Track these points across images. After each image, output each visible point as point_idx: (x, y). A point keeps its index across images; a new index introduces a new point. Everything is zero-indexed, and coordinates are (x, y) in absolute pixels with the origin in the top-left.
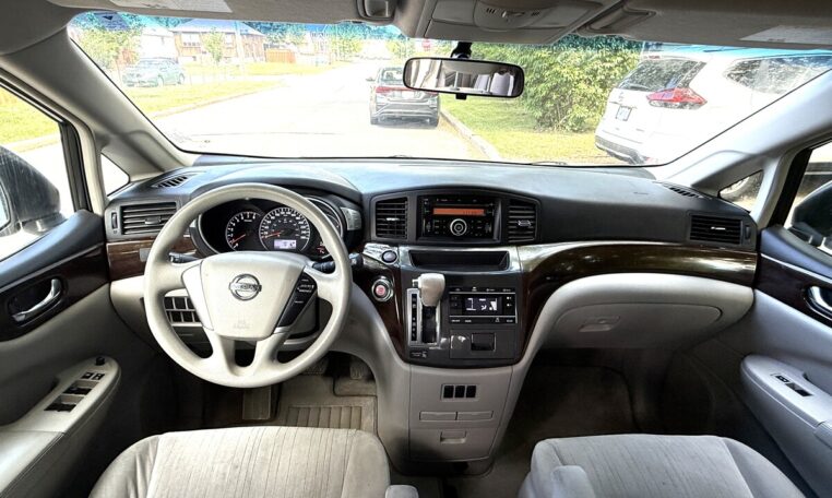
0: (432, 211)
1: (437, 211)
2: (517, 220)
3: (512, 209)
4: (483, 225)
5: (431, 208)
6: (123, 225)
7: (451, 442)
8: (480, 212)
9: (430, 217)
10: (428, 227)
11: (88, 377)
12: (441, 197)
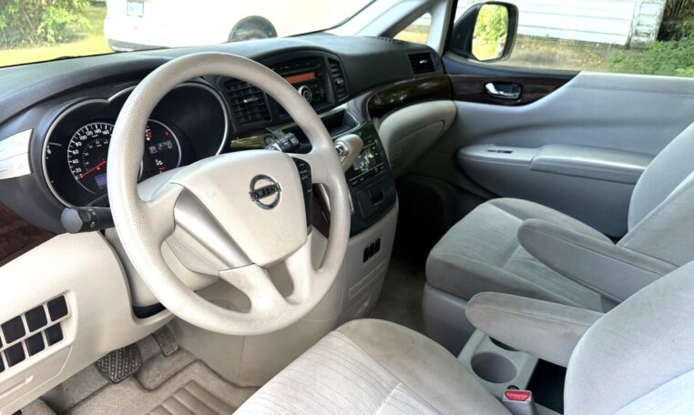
3: (332, 68)
4: (319, 89)
8: (311, 76)
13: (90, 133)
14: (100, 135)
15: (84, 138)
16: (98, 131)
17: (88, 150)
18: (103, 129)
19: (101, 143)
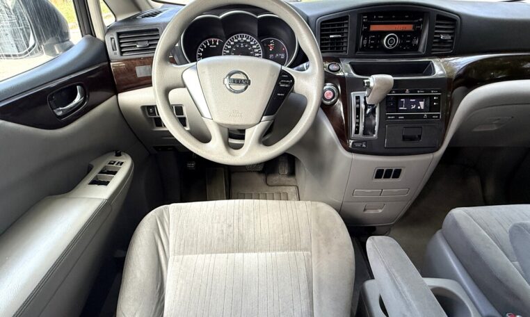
0: (369, 28)
1: (374, 28)
2: (439, 34)
3: (437, 24)
4: (411, 39)
5: (368, 25)
6: (121, 48)
7: (372, 212)
8: (409, 27)
9: (367, 33)
10: (365, 42)
11: (113, 164)
12: (378, 13)
13: (240, 39)
14: (245, 41)
15: (236, 41)
16: (245, 39)
17: (236, 48)
18: (247, 38)
19: (244, 45)
